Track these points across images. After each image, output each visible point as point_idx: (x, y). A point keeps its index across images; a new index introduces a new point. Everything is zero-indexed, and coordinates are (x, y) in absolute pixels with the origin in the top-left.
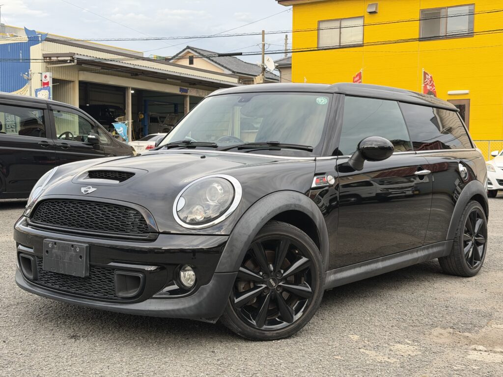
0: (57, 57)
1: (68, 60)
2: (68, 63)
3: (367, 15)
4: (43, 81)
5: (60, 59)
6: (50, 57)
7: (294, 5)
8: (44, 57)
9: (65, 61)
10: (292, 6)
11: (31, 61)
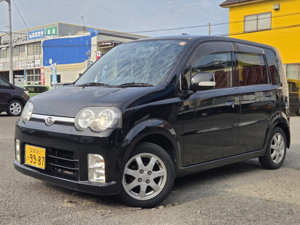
0: (105, 43)
1: (109, 44)
2: (109, 46)
3: (273, 11)
4: (97, 56)
5: (106, 44)
6: (101, 43)
7: (230, 7)
8: (98, 43)
10: (229, 8)
11: (92, 46)
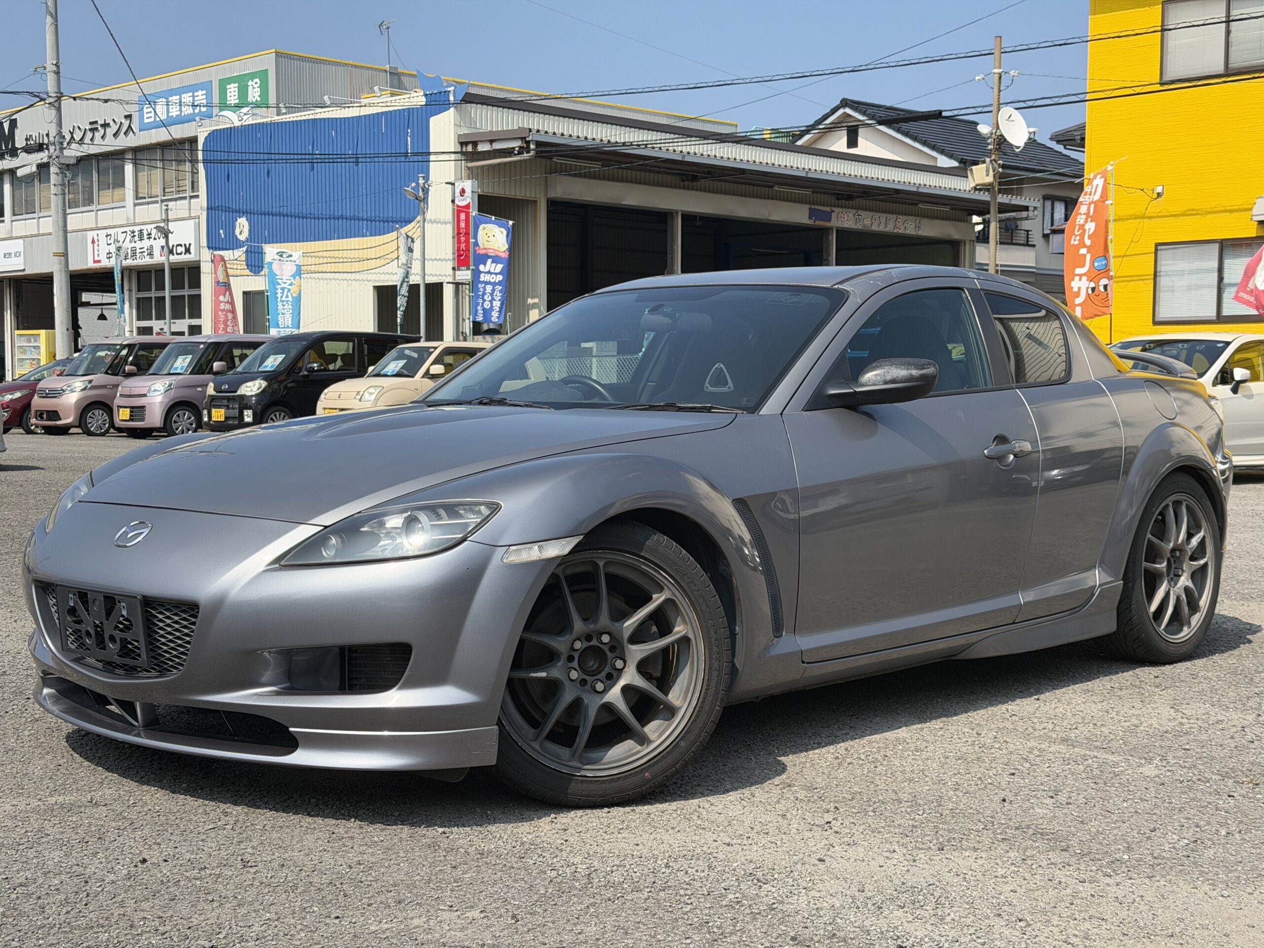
0: (492, 142)
1: (514, 148)
2: (515, 154)
4: (457, 202)
5: (497, 146)
6: (475, 144)
8: (462, 145)
9: (509, 152)
11: (432, 157)
